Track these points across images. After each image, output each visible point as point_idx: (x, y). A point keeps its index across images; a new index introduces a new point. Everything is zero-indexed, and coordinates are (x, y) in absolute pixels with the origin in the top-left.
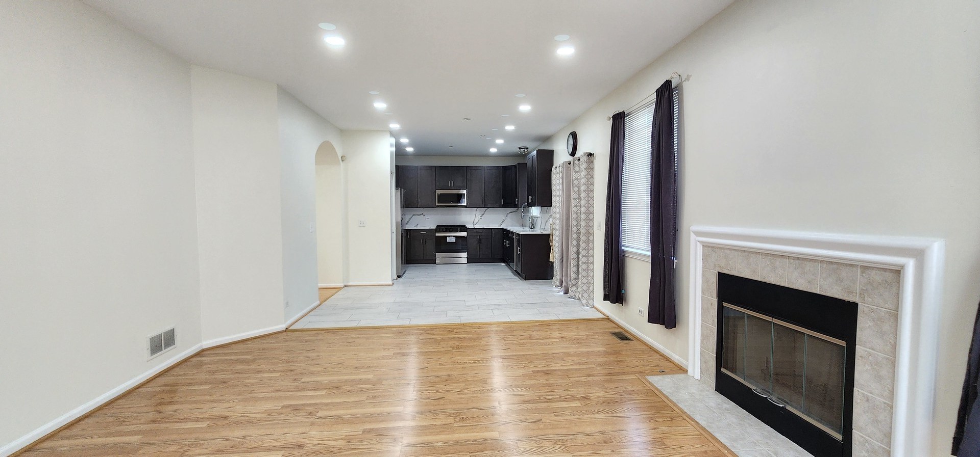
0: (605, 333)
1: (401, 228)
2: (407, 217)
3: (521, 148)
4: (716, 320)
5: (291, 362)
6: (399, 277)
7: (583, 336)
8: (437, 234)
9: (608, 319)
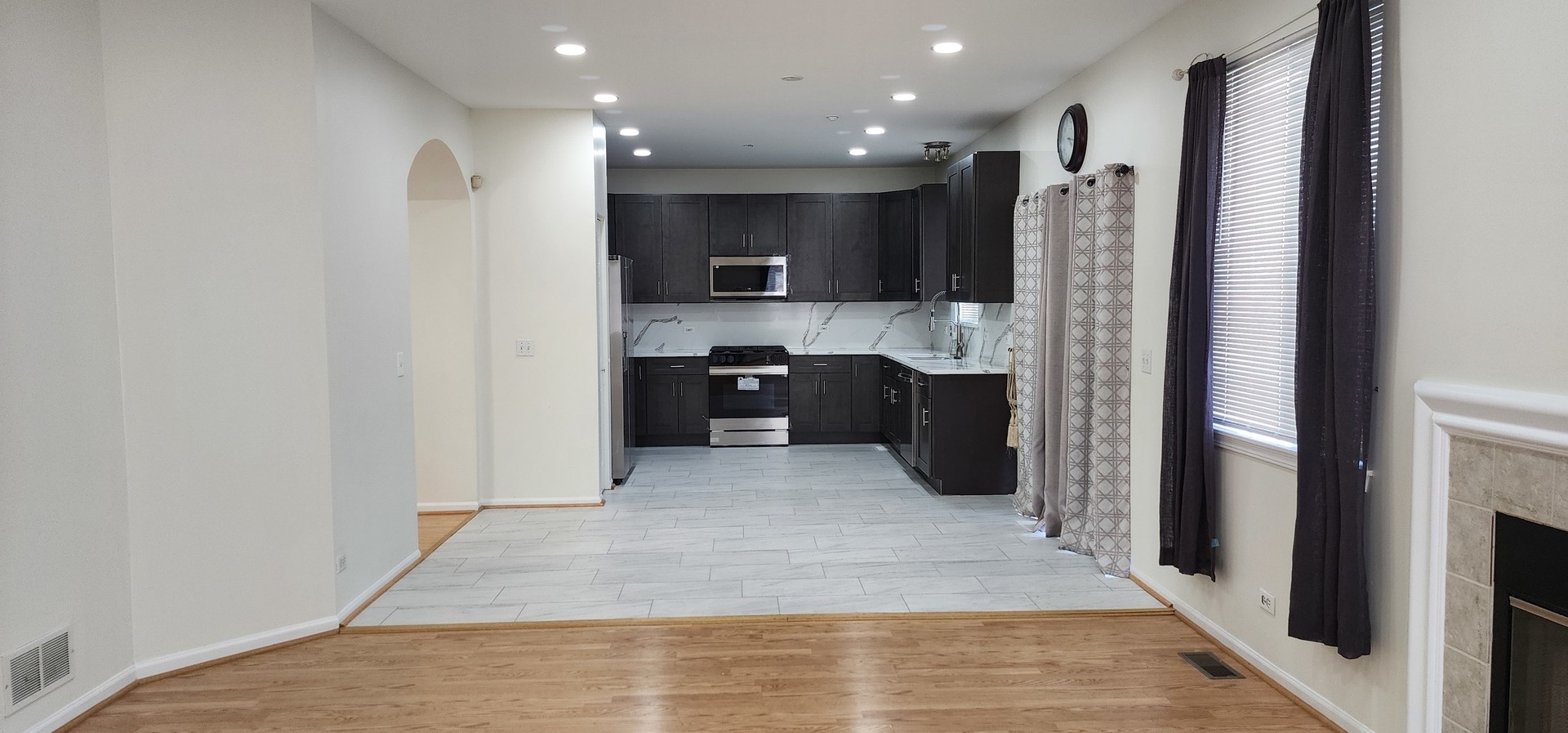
0: (1163, 655)
1: (622, 355)
2: (638, 327)
3: (929, 146)
4: (1488, 643)
5: (356, 720)
6: (617, 482)
7: (1104, 662)
8: (714, 371)
9: (1171, 613)
